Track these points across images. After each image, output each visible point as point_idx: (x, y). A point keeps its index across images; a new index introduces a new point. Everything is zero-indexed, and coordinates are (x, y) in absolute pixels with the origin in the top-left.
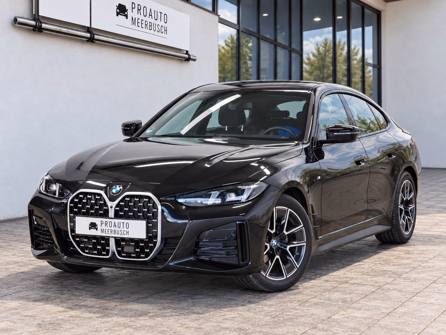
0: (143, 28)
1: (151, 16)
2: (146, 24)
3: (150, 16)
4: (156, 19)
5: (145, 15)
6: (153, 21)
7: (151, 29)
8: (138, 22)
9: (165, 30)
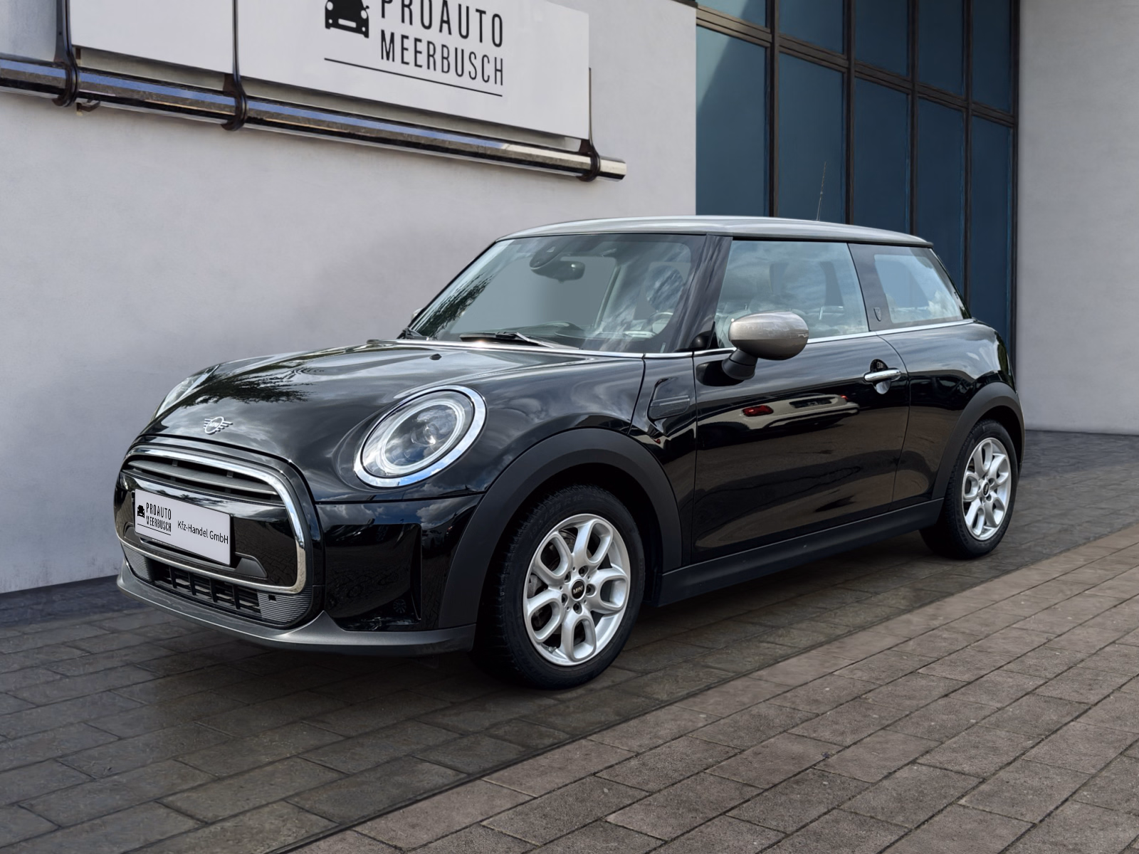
0: (420, 66)
1: (448, 22)
2: (431, 53)
3: (445, 26)
4: (464, 33)
5: (427, 23)
6: (454, 41)
7: (446, 69)
8: (403, 49)
9: (496, 70)
